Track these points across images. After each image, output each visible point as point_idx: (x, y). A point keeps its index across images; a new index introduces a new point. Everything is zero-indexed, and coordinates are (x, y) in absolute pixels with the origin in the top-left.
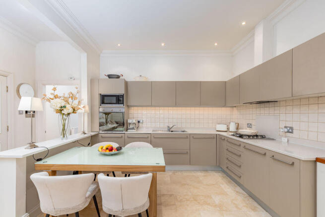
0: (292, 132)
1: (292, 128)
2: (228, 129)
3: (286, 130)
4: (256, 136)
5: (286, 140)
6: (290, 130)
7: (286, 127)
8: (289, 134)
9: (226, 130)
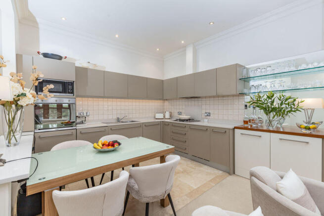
0: (210, 116)
1: (209, 113)
2: (164, 116)
3: (206, 115)
4: (189, 120)
5: (207, 120)
6: (209, 115)
7: (206, 113)
8: (208, 117)
9: (163, 118)
